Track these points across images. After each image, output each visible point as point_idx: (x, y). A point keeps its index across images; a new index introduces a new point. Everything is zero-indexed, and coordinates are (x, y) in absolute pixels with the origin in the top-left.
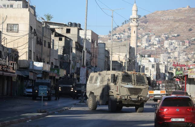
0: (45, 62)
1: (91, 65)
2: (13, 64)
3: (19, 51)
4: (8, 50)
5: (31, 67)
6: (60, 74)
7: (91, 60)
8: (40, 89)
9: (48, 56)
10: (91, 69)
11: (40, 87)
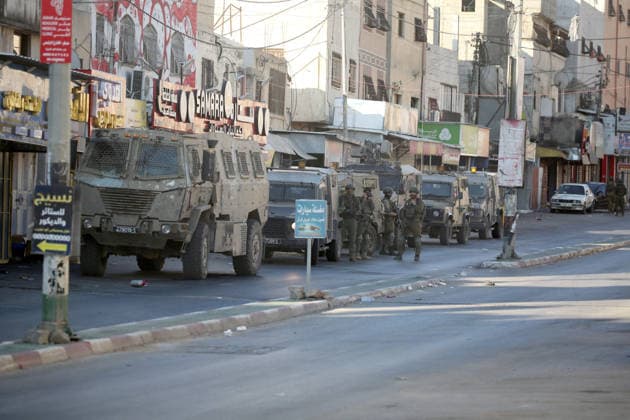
0: (403, 98)
1: (607, 106)
2: (252, 111)
3: (287, 57)
4: (239, 56)
5: (338, 122)
6: (462, 144)
7: (602, 85)
8: (299, 211)
9: (415, 76)
10: (601, 121)
11: (301, 203)
